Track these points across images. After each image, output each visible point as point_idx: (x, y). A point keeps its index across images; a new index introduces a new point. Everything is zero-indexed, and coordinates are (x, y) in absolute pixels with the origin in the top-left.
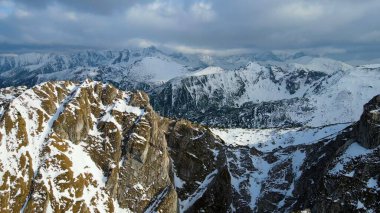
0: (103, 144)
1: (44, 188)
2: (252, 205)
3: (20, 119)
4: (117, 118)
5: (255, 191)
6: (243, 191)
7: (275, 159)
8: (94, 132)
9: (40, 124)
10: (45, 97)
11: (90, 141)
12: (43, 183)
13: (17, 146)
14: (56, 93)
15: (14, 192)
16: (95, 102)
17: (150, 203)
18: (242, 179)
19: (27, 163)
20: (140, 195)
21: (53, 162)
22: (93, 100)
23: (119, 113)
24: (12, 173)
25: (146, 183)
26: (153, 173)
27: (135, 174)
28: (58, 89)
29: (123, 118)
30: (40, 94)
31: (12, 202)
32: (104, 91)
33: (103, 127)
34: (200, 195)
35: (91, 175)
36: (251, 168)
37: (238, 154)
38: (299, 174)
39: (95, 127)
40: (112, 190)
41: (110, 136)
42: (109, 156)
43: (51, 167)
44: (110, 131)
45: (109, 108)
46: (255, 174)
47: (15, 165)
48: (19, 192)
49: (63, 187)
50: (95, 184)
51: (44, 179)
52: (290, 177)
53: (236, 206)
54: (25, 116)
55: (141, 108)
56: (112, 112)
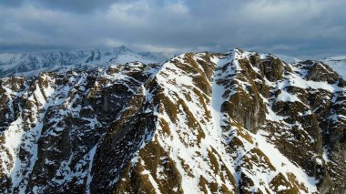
3: (181, 101)
4: (299, 96)
8: (271, 116)
9: (204, 106)
10: (195, 72)
11: (272, 128)
13: (195, 138)
14: (200, 67)
16: (259, 77)
22: (254, 75)
23: (301, 90)
28: (201, 62)
29: (312, 98)
30: (186, 69)
33: (282, 108)
39: (269, 109)
41: (301, 120)
42: (309, 149)
44: (301, 114)
45: (281, 85)
55: (330, 82)
56: (290, 89)
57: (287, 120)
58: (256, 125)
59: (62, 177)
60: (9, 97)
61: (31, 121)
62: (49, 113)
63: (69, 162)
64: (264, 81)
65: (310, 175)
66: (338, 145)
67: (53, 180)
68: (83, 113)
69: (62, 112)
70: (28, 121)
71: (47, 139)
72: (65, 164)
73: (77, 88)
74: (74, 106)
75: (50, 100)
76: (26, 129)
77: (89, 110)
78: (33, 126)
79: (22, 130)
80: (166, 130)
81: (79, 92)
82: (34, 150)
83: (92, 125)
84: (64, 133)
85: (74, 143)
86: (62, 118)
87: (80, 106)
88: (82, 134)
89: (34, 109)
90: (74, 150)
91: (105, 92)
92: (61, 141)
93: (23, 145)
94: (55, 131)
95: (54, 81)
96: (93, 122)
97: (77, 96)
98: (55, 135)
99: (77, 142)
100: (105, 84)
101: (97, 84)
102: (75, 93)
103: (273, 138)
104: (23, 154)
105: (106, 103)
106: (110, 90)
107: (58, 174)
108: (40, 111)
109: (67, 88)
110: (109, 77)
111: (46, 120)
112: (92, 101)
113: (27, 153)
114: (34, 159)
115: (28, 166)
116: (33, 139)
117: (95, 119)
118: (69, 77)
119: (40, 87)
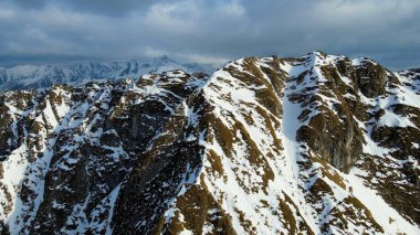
3: (238, 125)
4: (412, 119)
8: (371, 147)
10: (258, 84)
11: (371, 165)
13: (260, 179)
14: (265, 76)
16: (351, 91)
22: (343, 88)
23: (415, 110)
28: (266, 71)
30: (246, 79)
33: (387, 136)
39: (367, 137)
41: (418, 155)
45: (384, 103)
56: (399, 109)
57: (395, 155)
58: (349, 160)
59: (74, 227)
60: (13, 116)
61: (38, 148)
62: (61, 138)
63: (85, 206)
64: (358, 97)
67: (62, 230)
68: (105, 139)
69: (77, 137)
70: (34, 149)
71: (56, 173)
72: (79, 209)
73: (98, 105)
74: (93, 130)
75: (64, 121)
76: (31, 159)
77: (112, 135)
78: (41, 155)
79: (26, 161)
80: (217, 167)
81: (101, 111)
82: (39, 189)
83: (116, 156)
84: (79, 166)
85: (91, 179)
86: (77, 146)
87: (100, 130)
88: (103, 168)
89: (43, 133)
90: (91, 190)
91: (134, 110)
92: (74, 177)
93: (27, 180)
94: (66, 164)
95: (70, 96)
96: (118, 152)
97: (98, 116)
98: (66, 168)
99: (95, 179)
100: (134, 100)
101: (123, 100)
102: (95, 113)
103: (374, 180)
104: (25, 193)
105: (135, 126)
106: (140, 109)
107: (70, 222)
108: (50, 136)
109: (85, 106)
110: (140, 91)
111: (56, 148)
112: (116, 123)
113: (31, 192)
114: (39, 200)
115: (31, 210)
116: (39, 173)
117: (120, 148)
118: (89, 91)
119: (52, 104)
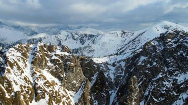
0: (56, 68)
1: (41, 88)
2: (113, 81)
3: (15, 62)
4: (58, 57)
5: (112, 76)
6: (109, 77)
7: (115, 65)
8: (49, 64)
9: (25, 63)
10: (22, 51)
11: (49, 68)
12: (40, 86)
13: (20, 73)
14: (25, 49)
15: (28, 92)
17: (80, 87)
18: (107, 74)
19: (28, 80)
20: (75, 85)
21: (40, 78)
22: (45, 51)
23: (59, 55)
24: (24, 85)
25: (77, 80)
26: (78, 76)
27: (72, 78)
28: (25, 47)
29: (62, 57)
30: (19, 50)
31: (28, 96)
32: (49, 46)
33: (53, 61)
34: (94, 81)
35: (54, 81)
36: (109, 69)
37: (103, 65)
38: (125, 68)
39: (49, 62)
40: (64, 85)
41: (58, 65)
42: (60, 72)
43: (40, 80)
44: (58, 63)
45: (53, 54)
46: (110, 71)
47: (23, 81)
48: (30, 92)
49: (48, 86)
50: (57, 84)
51: (39, 85)
52: (122, 70)
53: (108, 82)
54: (16, 60)
55: (68, 52)
56: (56, 55)
57: (54, 65)
58: (44, 67)
64: (48, 53)
65: (60, 80)
66: (68, 71)
80: (9, 72)
